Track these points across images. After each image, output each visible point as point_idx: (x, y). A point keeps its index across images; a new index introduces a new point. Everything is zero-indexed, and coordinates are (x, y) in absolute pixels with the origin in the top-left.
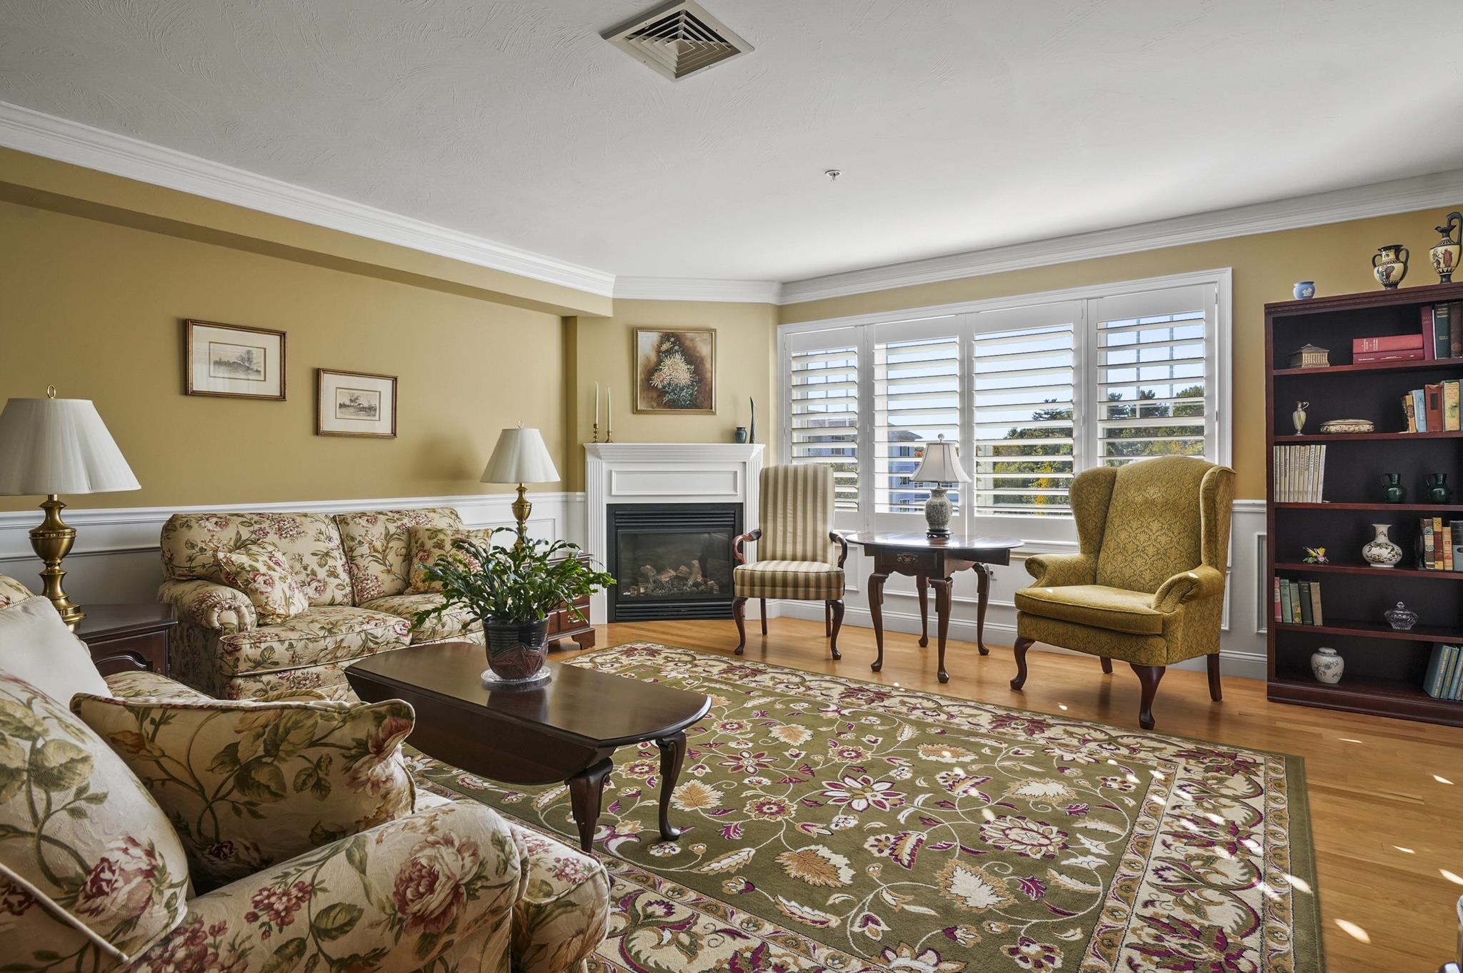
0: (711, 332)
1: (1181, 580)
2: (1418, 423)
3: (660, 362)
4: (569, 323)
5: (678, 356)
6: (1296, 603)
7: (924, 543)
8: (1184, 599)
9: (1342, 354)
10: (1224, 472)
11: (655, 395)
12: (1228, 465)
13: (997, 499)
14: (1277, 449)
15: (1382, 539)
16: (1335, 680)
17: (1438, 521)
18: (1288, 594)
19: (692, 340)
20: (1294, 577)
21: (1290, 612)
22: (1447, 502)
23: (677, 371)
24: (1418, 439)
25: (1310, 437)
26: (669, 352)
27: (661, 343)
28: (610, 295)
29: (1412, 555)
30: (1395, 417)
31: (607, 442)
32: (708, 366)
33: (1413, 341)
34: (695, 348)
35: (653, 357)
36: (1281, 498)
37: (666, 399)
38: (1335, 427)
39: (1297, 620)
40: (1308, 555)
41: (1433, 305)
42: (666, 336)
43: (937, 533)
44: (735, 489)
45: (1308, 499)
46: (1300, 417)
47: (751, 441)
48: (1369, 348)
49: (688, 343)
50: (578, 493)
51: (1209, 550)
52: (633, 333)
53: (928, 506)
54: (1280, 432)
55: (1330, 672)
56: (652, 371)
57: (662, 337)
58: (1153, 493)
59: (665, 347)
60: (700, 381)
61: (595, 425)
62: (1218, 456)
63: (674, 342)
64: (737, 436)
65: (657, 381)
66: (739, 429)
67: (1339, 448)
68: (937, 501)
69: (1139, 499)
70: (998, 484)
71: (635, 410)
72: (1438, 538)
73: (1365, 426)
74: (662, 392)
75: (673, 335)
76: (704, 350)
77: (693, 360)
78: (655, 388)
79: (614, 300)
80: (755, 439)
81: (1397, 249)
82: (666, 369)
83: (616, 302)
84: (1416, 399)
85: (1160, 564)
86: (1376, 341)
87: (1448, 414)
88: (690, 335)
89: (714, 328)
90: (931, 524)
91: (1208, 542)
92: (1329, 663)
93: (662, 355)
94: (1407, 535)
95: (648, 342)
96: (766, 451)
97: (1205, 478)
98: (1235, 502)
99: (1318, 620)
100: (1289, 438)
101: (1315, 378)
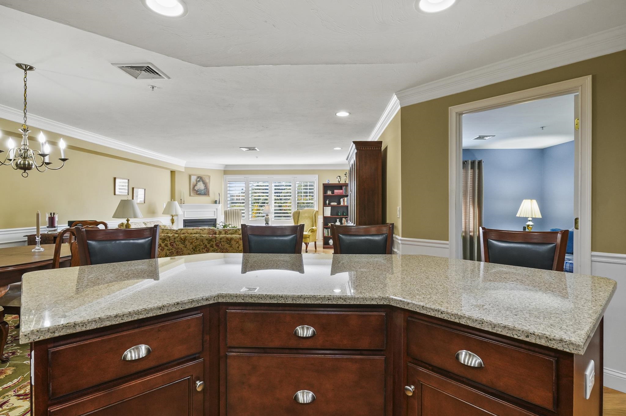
0: (209, 177)
1: (311, 229)
2: (342, 204)
3: (197, 183)
4: (173, 173)
5: (201, 182)
6: (327, 232)
7: (264, 225)
8: (312, 232)
9: (333, 193)
10: (317, 211)
11: (195, 192)
12: (317, 210)
13: (275, 217)
14: (324, 207)
15: (338, 221)
16: (332, 244)
17: (344, 218)
18: (326, 231)
19: (205, 178)
20: (327, 228)
21: (326, 235)
22: (345, 216)
23: (201, 186)
24: (342, 206)
25: (329, 205)
26: (199, 181)
27: (197, 179)
28: (184, 166)
29: (341, 223)
30: (339, 203)
31: (184, 203)
32: (208, 185)
33: (341, 191)
34: (205, 180)
35: (195, 183)
36: (324, 216)
37: (198, 193)
38: (332, 204)
39: (327, 235)
40: (328, 225)
41: (344, 186)
42: (198, 177)
43: (267, 223)
44: (215, 215)
45: (328, 216)
46: (327, 202)
47: (219, 203)
48: (337, 192)
49: (204, 179)
50: (176, 217)
51: (315, 224)
52: (190, 176)
53: (265, 218)
54: (325, 205)
55: (331, 243)
56: (195, 186)
57: (197, 177)
58: (306, 215)
59: (198, 180)
60: (206, 188)
61: (181, 200)
62: (316, 208)
63: (200, 179)
64: (215, 202)
65: (196, 188)
66: (216, 201)
67: (333, 207)
68: (267, 217)
69: (304, 216)
70: (275, 213)
71: (190, 195)
72: (344, 220)
73: (336, 204)
74: (197, 191)
75: (200, 177)
76: (207, 181)
77: (205, 183)
78: (195, 190)
79: (185, 167)
80: (220, 203)
81: (340, 176)
82: (198, 185)
83: (186, 168)
84: (342, 200)
85: (307, 227)
86: (337, 190)
87: (345, 202)
88: (204, 177)
89: (210, 175)
90: (266, 222)
91: (315, 223)
92: (331, 242)
93: (197, 182)
94: (341, 221)
95: (194, 179)
96: (222, 206)
97: (314, 212)
98: (319, 216)
99: (330, 235)
100: (326, 206)
101: (329, 196)
